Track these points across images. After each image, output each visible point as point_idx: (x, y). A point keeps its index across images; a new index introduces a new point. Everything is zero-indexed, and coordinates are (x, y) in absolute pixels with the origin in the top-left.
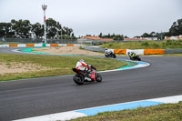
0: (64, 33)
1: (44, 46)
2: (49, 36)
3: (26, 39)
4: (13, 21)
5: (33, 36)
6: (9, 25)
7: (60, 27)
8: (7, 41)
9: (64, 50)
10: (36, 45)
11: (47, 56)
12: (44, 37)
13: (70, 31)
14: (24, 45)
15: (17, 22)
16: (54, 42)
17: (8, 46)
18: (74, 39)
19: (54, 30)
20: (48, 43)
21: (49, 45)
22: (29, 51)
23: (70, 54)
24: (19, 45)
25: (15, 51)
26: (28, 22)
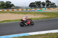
1: (45, 9)
2: (47, 6)
3: (40, 7)
5: (42, 6)
6: (34, 3)
7: (51, 3)
9: (52, 10)
10: (43, 9)
11: (46, 12)
12: (45, 6)
13: (54, 4)
14: (39, 9)
15: (37, 2)
16: (49, 8)
17: (34, 9)
19: (49, 4)
20: (47, 8)
21: (47, 9)
23: (54, 11)
26: (40, 2)
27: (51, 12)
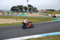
0: (34, 9)
1: (28, 13)
2: (29, 10)
3: (22, 11)
4: (18, 6)
5: (24, 10)
6: (16, 7)
7: (33, 7)
8: (16, 12)
9: (34, 15)
10: (25, 13)
13: (36, 8)
14: (21, 13)
15: (19, 6)
16: (31, 12)
17: (16, 14)
18: (37, 11)
19: (31, 8)
22: (23, 15)
23: (36, 16)
24: (20, 13)
25: (19, 15)
26: (22, 6)
27: (33, 17)
